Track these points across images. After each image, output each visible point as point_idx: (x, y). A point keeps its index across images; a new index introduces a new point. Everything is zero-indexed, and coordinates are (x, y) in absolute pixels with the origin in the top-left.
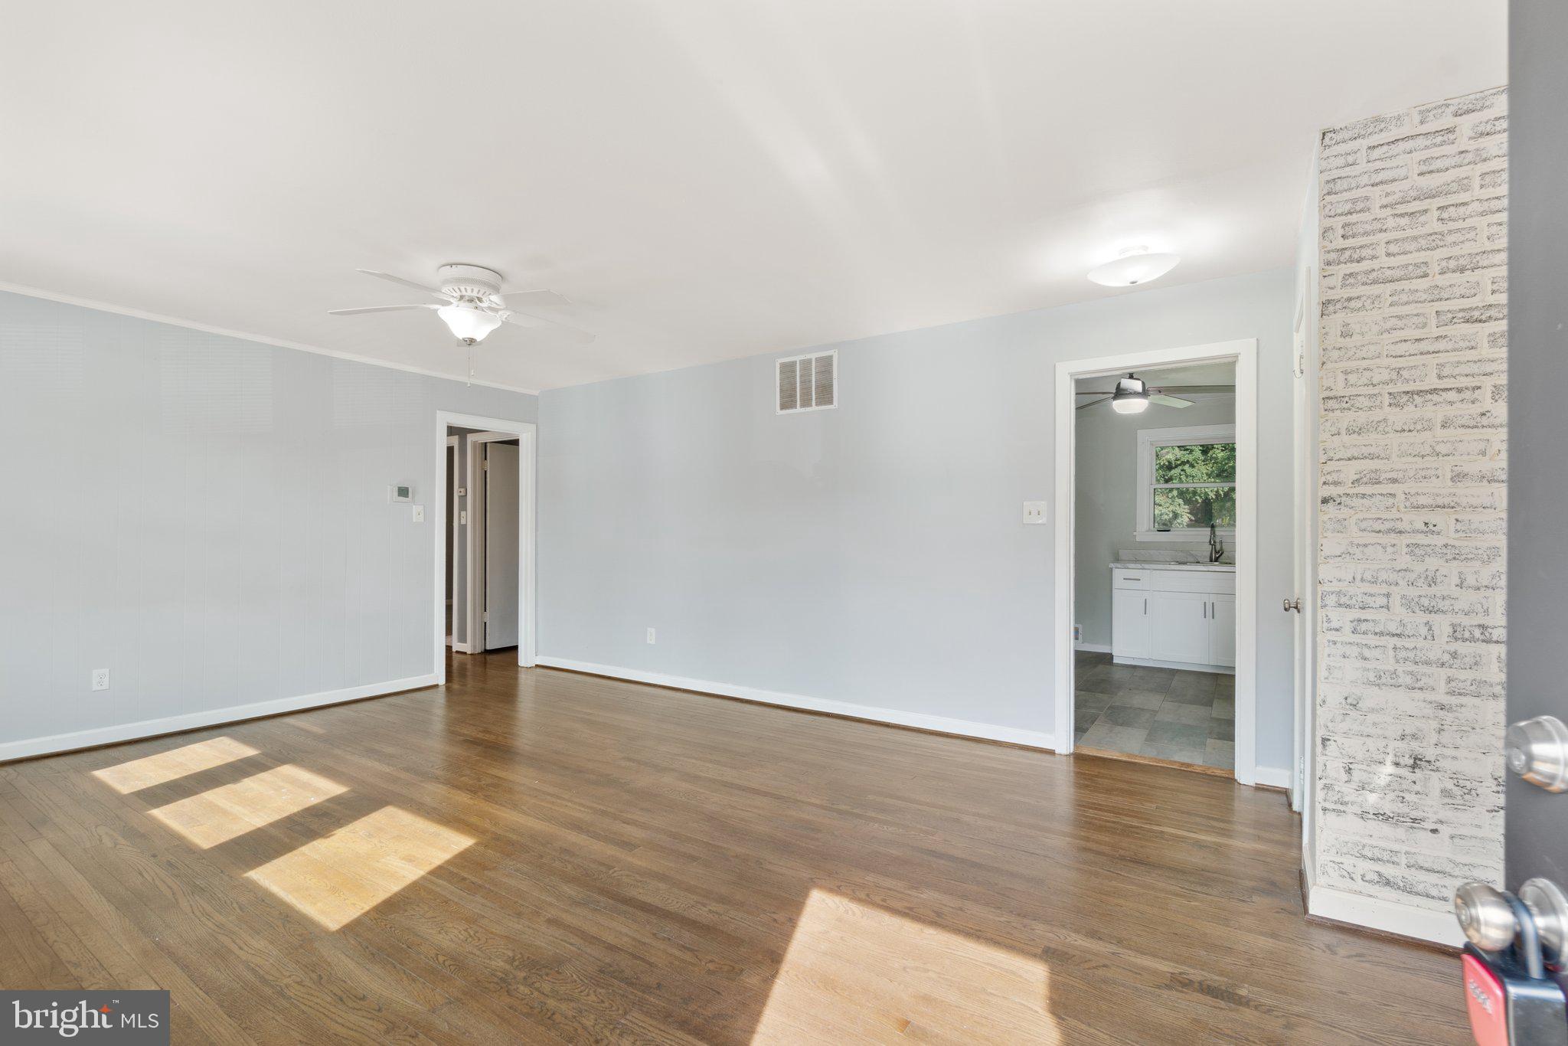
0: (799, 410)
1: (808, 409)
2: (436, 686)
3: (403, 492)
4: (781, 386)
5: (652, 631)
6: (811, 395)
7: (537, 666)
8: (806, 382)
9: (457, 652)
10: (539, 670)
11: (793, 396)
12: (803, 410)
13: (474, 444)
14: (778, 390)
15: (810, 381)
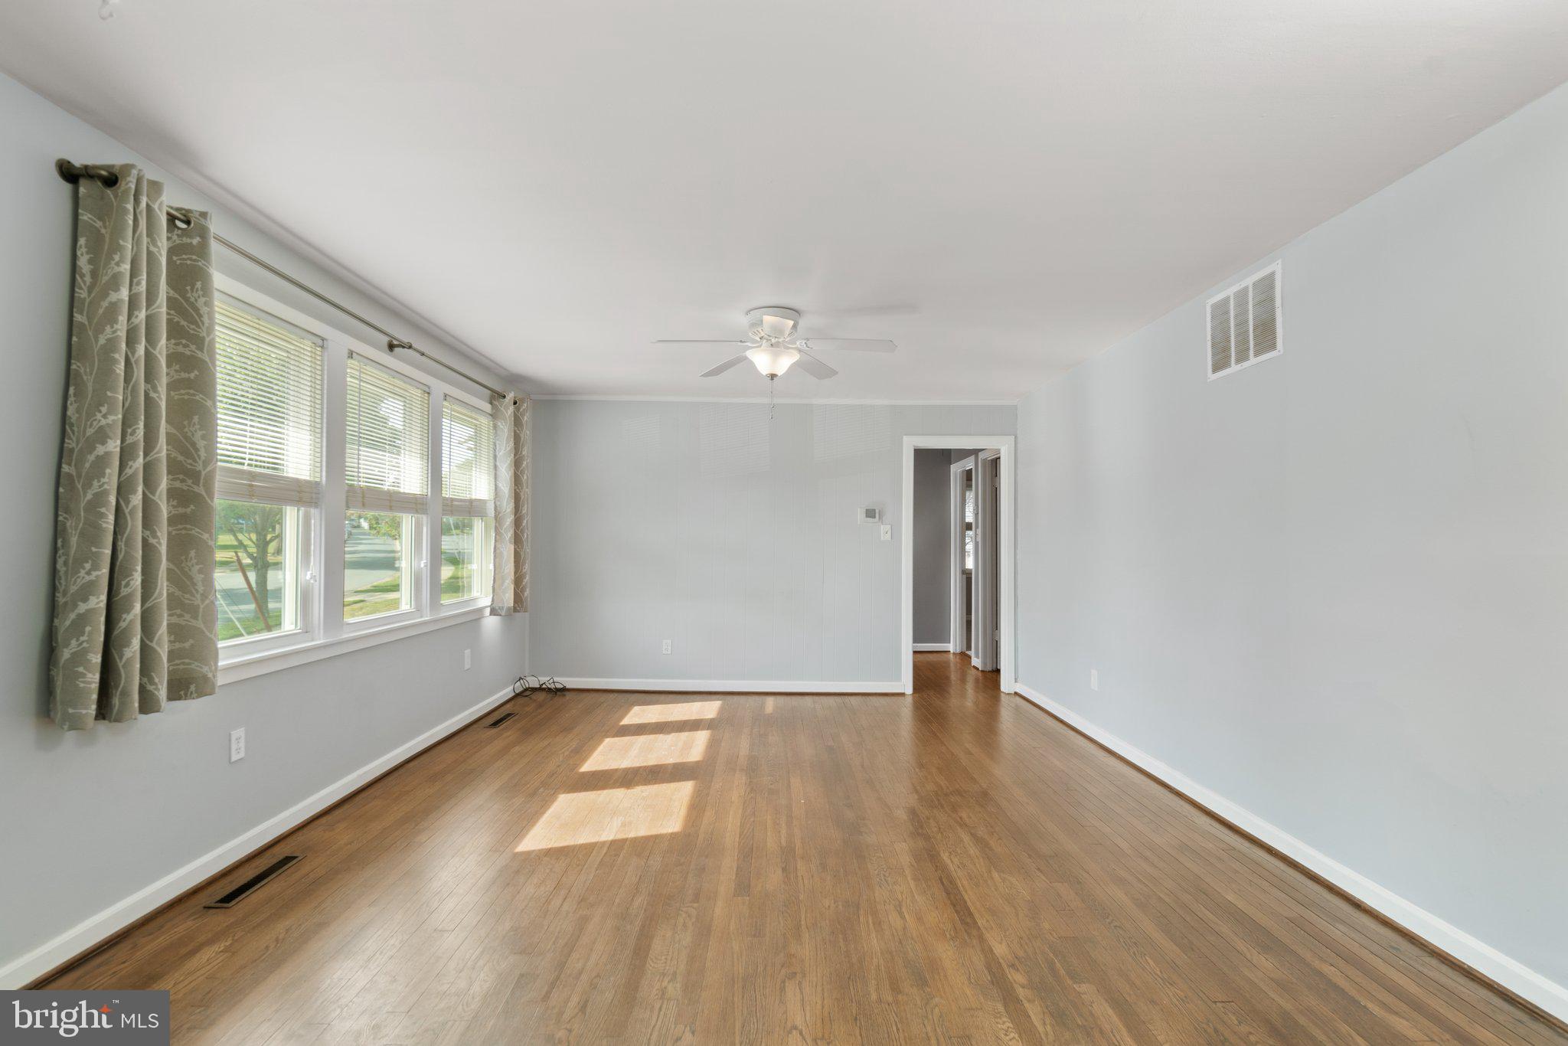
0: (1234, 368)
1: (1246, 364)
2: (903, 694)
3: (870, 513)
4: (1213, 338)
5: (1094, 672)
6: (1248, 342)
7: (1016, 693)
8: (1242, 324)
9: (974, 667)
10: (1018, 699)
11: (1226, 349)
12: (1239, 367)
13: (984, 461)
14: (1209, 344)
15: (1247, 321)
